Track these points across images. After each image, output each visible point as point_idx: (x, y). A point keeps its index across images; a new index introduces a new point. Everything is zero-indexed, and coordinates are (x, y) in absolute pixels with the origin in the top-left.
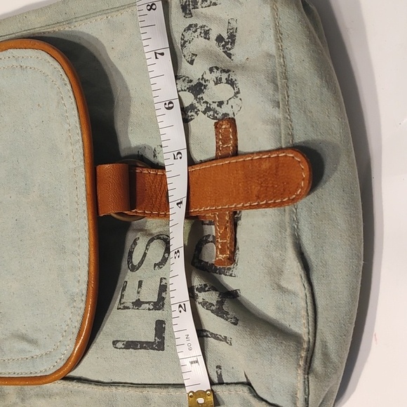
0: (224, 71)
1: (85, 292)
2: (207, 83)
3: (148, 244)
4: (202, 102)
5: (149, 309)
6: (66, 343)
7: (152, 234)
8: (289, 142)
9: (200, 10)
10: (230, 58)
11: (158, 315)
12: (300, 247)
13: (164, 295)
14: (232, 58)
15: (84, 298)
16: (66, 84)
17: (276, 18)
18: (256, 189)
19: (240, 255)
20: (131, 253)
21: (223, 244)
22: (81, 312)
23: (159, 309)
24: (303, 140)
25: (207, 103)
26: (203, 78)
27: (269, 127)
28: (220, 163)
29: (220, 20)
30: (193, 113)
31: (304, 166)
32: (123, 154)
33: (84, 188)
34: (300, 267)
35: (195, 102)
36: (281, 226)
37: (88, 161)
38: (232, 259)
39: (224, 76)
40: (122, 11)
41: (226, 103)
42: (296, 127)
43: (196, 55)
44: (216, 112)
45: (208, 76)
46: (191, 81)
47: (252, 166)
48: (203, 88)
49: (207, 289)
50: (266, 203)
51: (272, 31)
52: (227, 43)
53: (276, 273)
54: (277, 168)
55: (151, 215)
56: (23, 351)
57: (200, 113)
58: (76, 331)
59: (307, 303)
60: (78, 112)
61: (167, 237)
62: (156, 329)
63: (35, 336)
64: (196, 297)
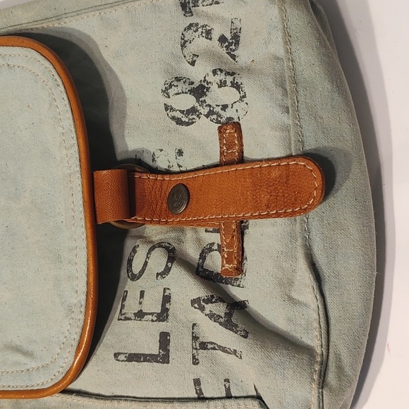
0: (228, 74)
1: (83, 303)
2: (209, 85)
3: (149, 253)
4: (205, 105)
5: (152, 321)
6: (64, 356)
7: (152, 242)
8: (299, 150)
9: (201, 8)
10: (234, 59)
11: (162, 326)
12: (312, 258)
13: (167, 306)
14: (237, 59)
15: (83, 309)
16: (58, 85)
17: (284, 20)
18: (265, 198)
19: (248, 265)
20: (130, 262)
21: (229, 253)
22: (81, 324)
23: (163, 321)
24: (313, 147)
25: (210, 106)
26: (205, 80)
27: (278, 134)
28: (225, 170)
29: (223, 19)
30: (194, 116)
31: (317, 174)
32: (119, 158)
33: (80, 195)
34: (312, 279)
35: (197, 105)
36: (292, 237)
37: (84, 166)
38: (240, 270)
39: (229, 79)
40: (116, 8)
41: (230, 106)
42: (307, 134)
43: (198, 56)
44: (219, 116)
45: (211, 78)
46: (192, 83)
47: (260, 174)
48: (205, 90)
49: (214, 300)
50: (277, 213)
51: (280, 34)
52: (230, 44)
53: (286, 284)
54: (287, 177)
55: (151, 222)
56: (18, 363)
57: (202, 116)
58: (75, 344)
59: (319, 315)
60: (73, 115)
61: (168, 245)
62: (160, 341)
63: (30, 348)
64: (202, 309)
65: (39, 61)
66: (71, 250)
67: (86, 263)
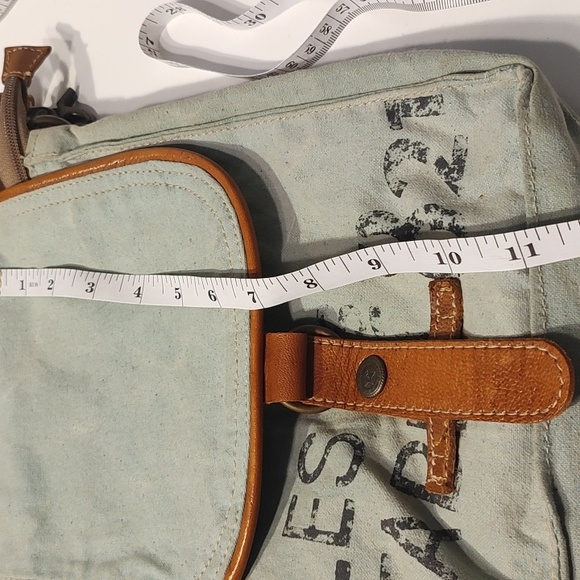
0: (446, 212)
1: (240, 508)
2: (419, 225)
3: (328, 447)
5: (328, 543)
6: (210, 576)
8: (541, 326)
9: (414, 119)
10: (456, 192)
11: (341, 552)
12: (553, 480)
13: (349, 524)
14: (459, 192)
15: (239, 517)
16: (230, 217)
17: (526, 145)
18: (491, 393)
19: (463, 480)
20: (302, 455)
21: (437, 460)
23: (342, 545)
24: (560, 324)
26: (413, 218)
27: (512, 302)
28: (439, 346)
29: (443, 136)
31: (563, 367)
33: (247, 363)
34: (551, 511)
36: (526, 447)
37: (255, 325)
38: (451, 485)
39: (447, 220)
40: (302, 112)
42: (552, 304)
43: (406, 184)
45: (422, 216)
46: (396, 220)
47: (486, 358)
48: (413, 231)
49: (412, 525)
50: (506, 415)
51: (520, 163)
52: (452, 171)
53: (514, 513)
54: (523, 366)
55: (335, 405)
56: (150, 578)
58: (226, 563)
59: (559, 562)
60: (246, 257)
61: (355, 439)
62: (336, 573)
63: (167, 560)
64: (396, 535)
66: (230, 434)
67: (247, 455)
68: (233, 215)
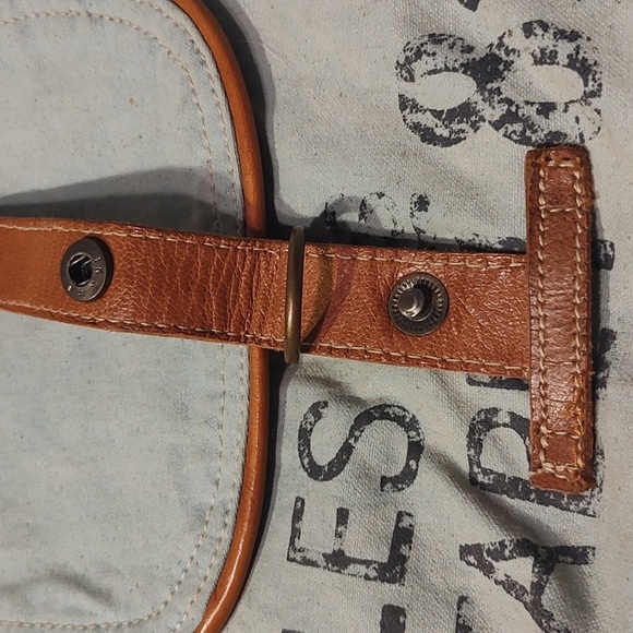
0: (561, 34)
1: (232, 507)
2: (511, 57)
4: (496, 98)
5: (367, 577)
6: (181, 608)
11: (390, 593)
13: (404, 550)
15: (230, 520)
22: (223, 548)
23: (392, 581)
25: (509, 102)
26: (500, 45)
30: (463, 126)
35: (477, 98)
39: (565, 48)
41: (561, 108)
44: (531, 127)
45: (517, 41)
46: (470, 49)
48: (501, 67)
57: (485, 126)
58: (208, 588)
62: (382, 624)
64: (488, 570)
65: (160, 10)
66: (212, 397)
68: (209, 60)
